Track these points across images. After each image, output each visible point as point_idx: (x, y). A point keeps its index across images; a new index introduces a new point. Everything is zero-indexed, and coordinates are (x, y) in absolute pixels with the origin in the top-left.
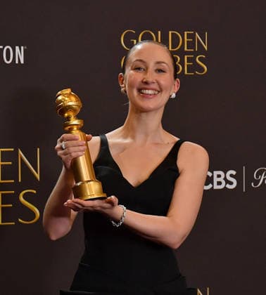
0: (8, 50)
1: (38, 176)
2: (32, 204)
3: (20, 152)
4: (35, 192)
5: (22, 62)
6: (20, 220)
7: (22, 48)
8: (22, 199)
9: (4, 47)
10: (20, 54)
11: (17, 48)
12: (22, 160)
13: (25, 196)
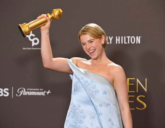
0: (133, 38)
1: (146, 90)
2: (142, 101)
3: (138, 80)
4: (144, 96)
5: (139, 43)
6: (137, 108)
7: (139, 37)
8: (138, 99)
9: (131, 37)
10: (138, 40)
11: (137, 37)
12: (138, 83)
13: (139, 98)
